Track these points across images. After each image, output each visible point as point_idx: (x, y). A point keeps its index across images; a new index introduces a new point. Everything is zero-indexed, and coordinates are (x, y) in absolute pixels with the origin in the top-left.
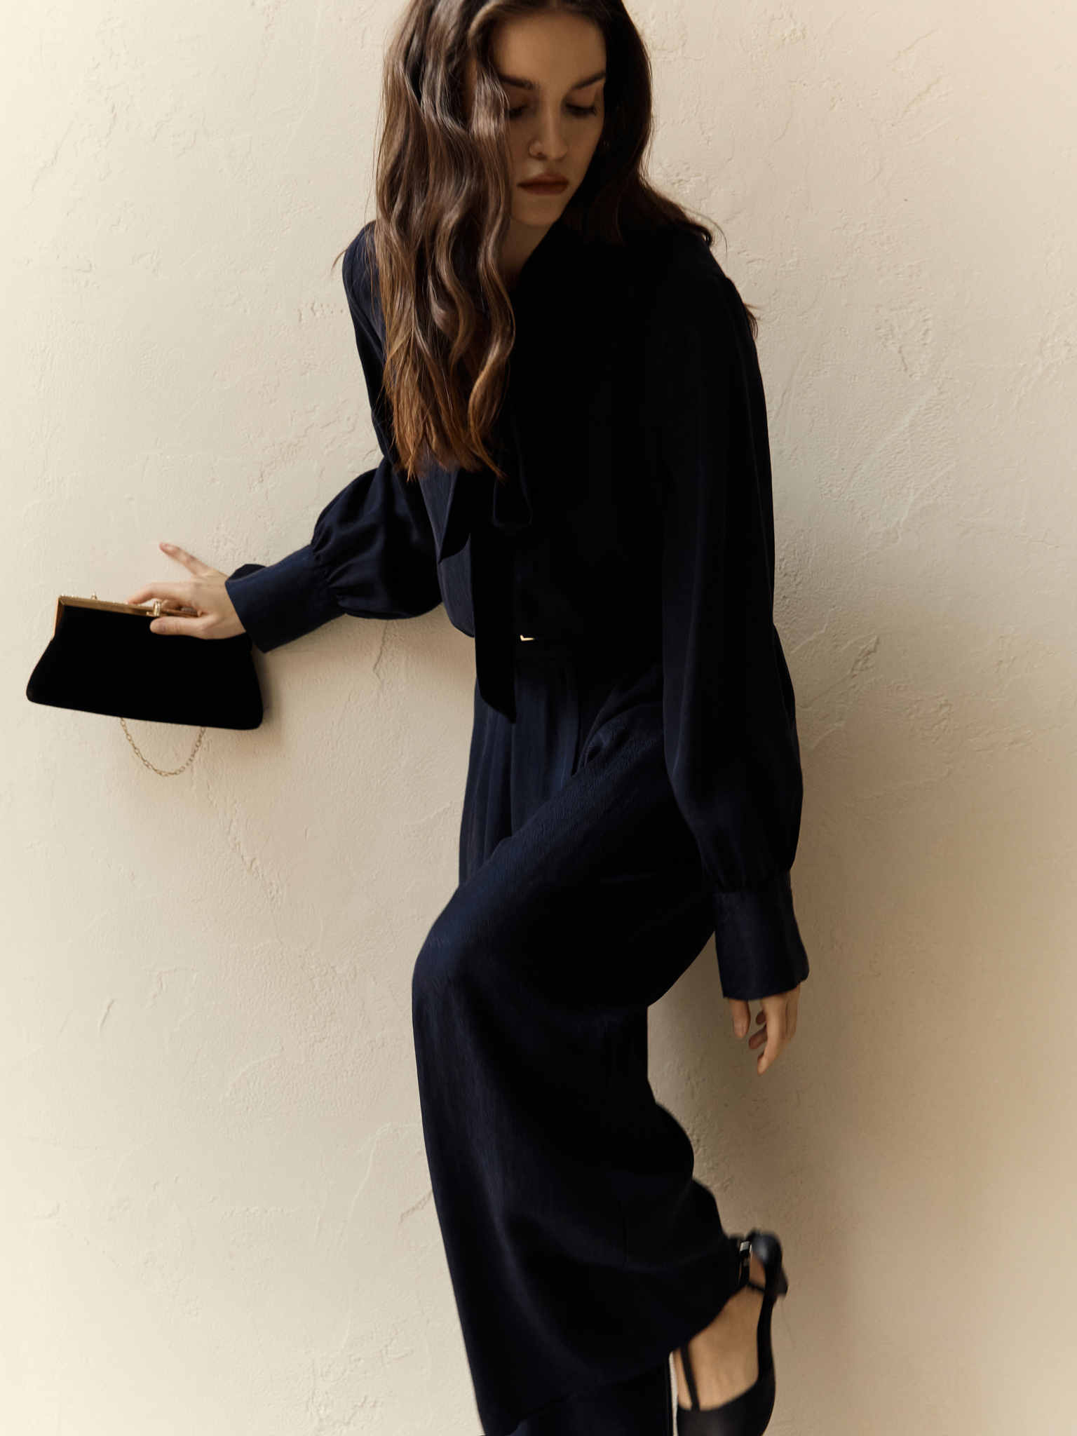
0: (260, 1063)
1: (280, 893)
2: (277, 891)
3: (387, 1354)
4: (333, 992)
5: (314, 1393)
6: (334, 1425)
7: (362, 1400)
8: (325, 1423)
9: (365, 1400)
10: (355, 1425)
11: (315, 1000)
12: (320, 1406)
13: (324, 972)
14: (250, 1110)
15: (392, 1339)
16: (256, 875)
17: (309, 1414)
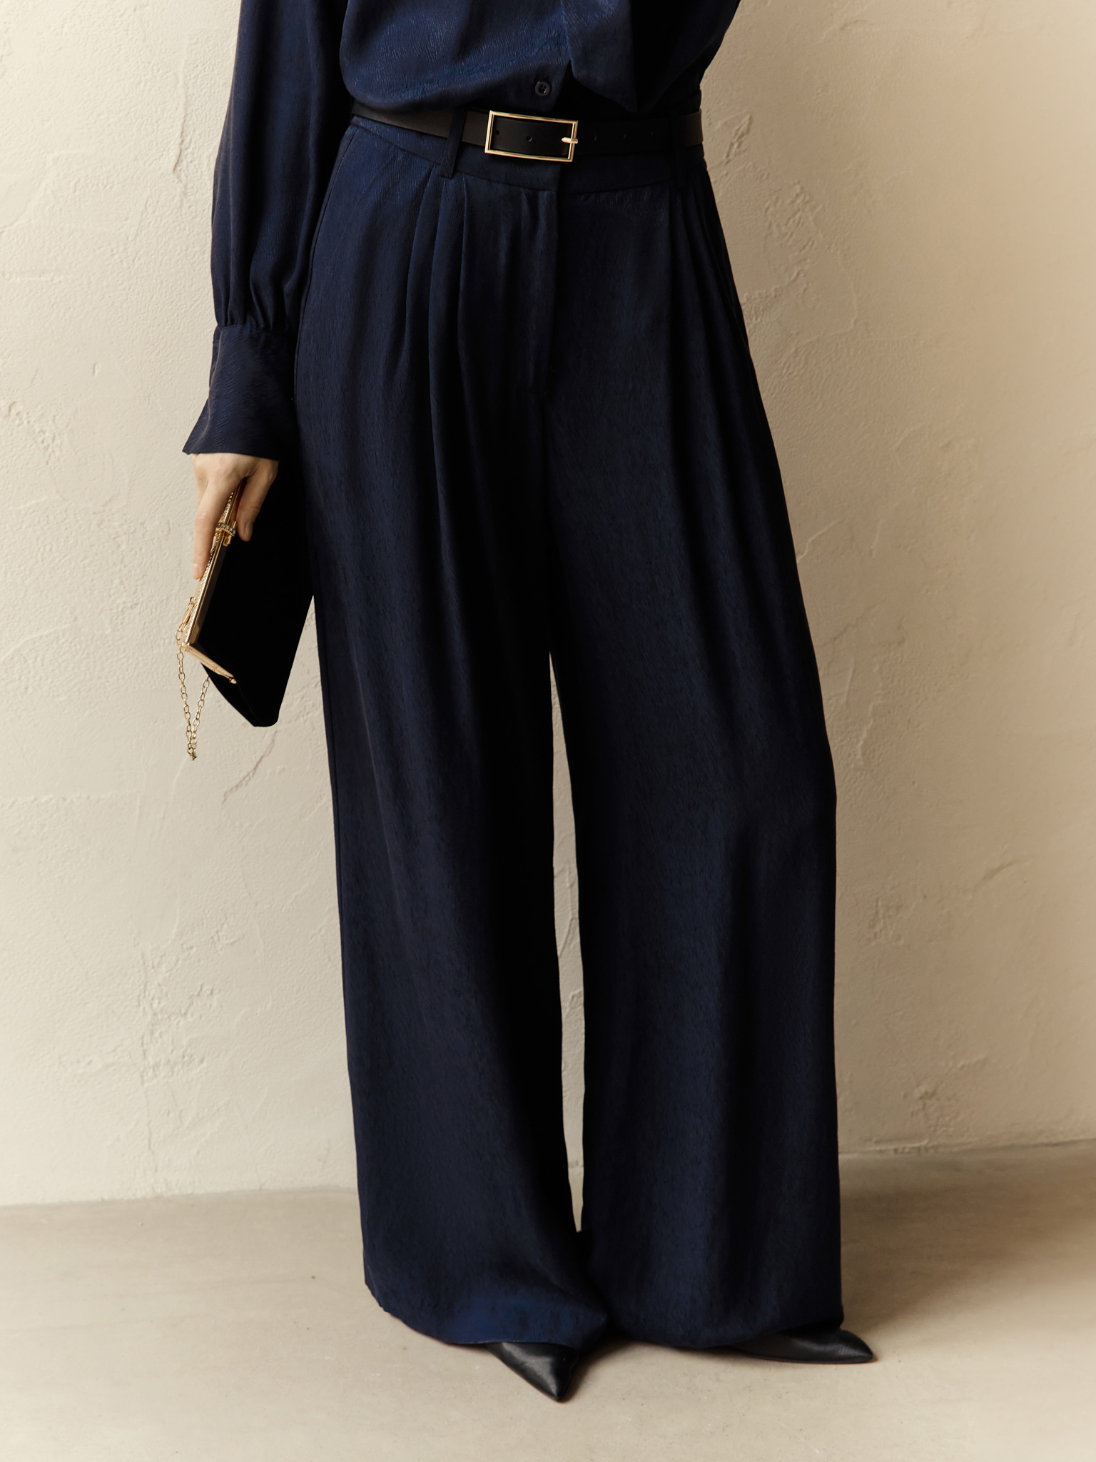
0: (41, 637)
1: (58, 441)
2: (54, 440)
3: (218, 939)
4: (143, 551)
5: (145, 986)
6: (169, 1018)
7: (199, 989)
8: (160, 1016)
9: (201, 989)
10: (192, 1015)
11: (122, 562)
12: (153, 999)
13: (132, 529)
14: (30, 690)
15: (223, 925)
16: (17, 422)
17: (141, 1008)
